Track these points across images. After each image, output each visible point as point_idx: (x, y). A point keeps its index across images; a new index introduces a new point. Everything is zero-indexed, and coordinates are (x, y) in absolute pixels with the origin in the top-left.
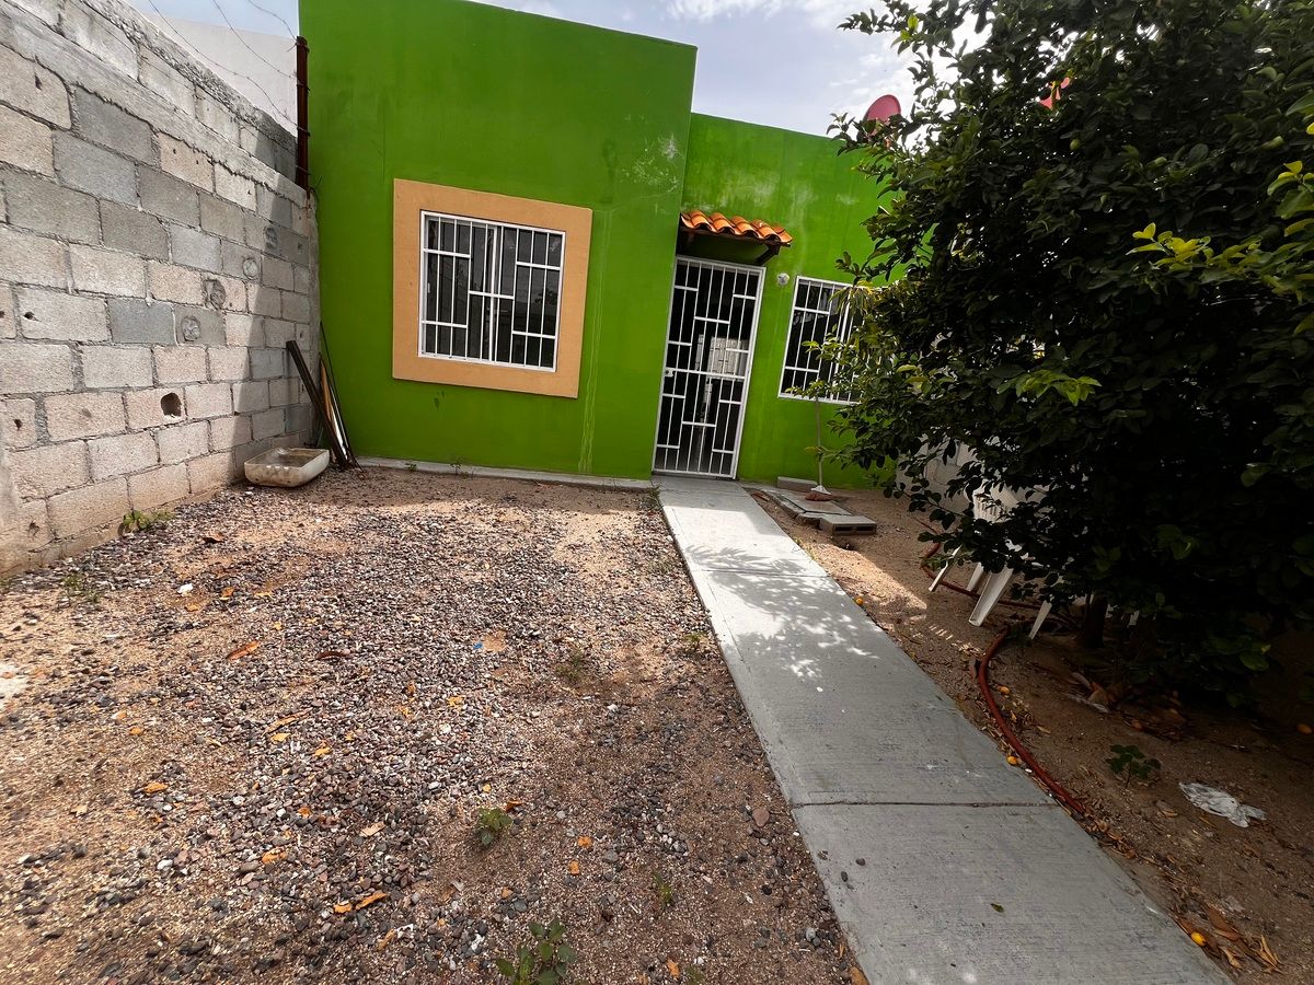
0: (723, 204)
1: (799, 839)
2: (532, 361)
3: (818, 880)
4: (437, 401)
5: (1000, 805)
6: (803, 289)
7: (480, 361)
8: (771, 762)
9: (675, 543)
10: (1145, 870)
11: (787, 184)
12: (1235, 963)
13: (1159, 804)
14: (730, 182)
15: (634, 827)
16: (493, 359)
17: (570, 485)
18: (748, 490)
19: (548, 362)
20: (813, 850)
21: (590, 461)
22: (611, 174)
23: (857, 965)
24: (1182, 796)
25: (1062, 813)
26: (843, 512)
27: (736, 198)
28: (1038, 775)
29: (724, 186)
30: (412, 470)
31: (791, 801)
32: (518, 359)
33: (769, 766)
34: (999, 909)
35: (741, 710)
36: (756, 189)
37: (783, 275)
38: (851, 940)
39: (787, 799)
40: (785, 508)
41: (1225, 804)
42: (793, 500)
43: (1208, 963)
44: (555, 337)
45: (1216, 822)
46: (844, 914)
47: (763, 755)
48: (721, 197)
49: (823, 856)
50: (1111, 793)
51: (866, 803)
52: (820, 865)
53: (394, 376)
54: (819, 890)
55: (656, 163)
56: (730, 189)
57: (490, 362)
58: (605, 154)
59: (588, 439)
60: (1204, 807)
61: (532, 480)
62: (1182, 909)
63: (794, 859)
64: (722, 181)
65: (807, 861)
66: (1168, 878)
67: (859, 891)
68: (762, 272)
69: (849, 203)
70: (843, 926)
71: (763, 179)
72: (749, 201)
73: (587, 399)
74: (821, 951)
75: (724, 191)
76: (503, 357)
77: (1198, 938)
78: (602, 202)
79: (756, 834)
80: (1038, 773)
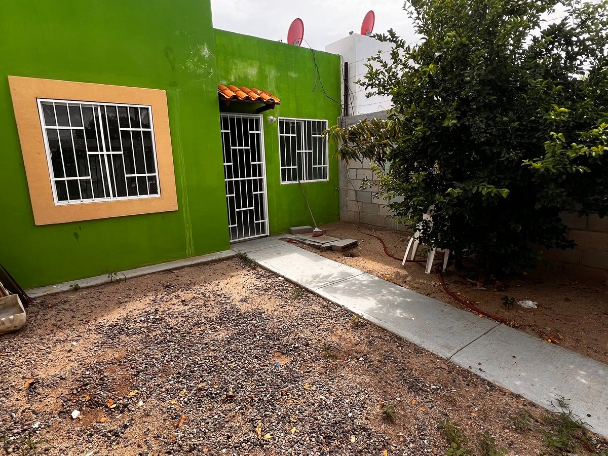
0: (233, 79)
1: (459, 367)
2: (143, 192)
3: (475, 375)
4: (76, 235)
5: (490, 331)
6: (281, 123)
7: (106, 199)
8: (429, 350)
9: (287, 280)
10: (528, 330)
11: (263, 67)
12: (558, 342)
13: (518, 311)
14: (234, 67)
15: (420, 389)
16: (114, 196)
17: (191, 266)
18: (281, 239)
19: (154, 191)
20: (467, 367)
21: (193, 247)
22: (173, 68)
23: (504, 388)
24: (520, 306)
25: (503, 325)
26: (337, 239)
27: (239, 76)
28: (490, 317)
29: (231, 69)
30: (76, 289)
31: (447, 358)
32: (133, 193)
33: (428, 351)
34: (514, 357)
35: (400, 339)
36: (249, 71)
37: (272, 117)
38: (497, 384)
39: (445, 358)
40: (309, 245)
41: (530, 304)
42: (309, 239)
43: (554, 345)
44: (156, 174)
45: (530, 310)
46: (490, 379)
47: (423, 349)
48: (231, 76)
49: (470, 367)
50: (507, 314)
51: (463, 348)
52: (472, 370)
53: (37, 223)
54: (478, 377)
55: (199, 60)
56: (234, 71)
57: (112, 199)
58: (167, 55)
59: (189, 234)
60: (526, 307)
61: (167, 270)
62: (542, 335)
63: (465, 373)
64: (229, 66)
65: (469, 372)
66: (533, 330)
67: (487, 371)
68: (261, 117)
69: (294, 76)
70: (492, 382)
71: (251, 65)
72: (246, 78)
73: (184, 209)
74: (494, 390)
75: (231, 72)
76: (122, 193)
77: (550, 340)
78: (170, 85)
79: (450, 372)
80: (489, 317)
